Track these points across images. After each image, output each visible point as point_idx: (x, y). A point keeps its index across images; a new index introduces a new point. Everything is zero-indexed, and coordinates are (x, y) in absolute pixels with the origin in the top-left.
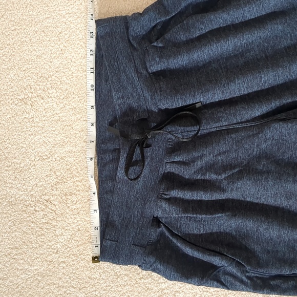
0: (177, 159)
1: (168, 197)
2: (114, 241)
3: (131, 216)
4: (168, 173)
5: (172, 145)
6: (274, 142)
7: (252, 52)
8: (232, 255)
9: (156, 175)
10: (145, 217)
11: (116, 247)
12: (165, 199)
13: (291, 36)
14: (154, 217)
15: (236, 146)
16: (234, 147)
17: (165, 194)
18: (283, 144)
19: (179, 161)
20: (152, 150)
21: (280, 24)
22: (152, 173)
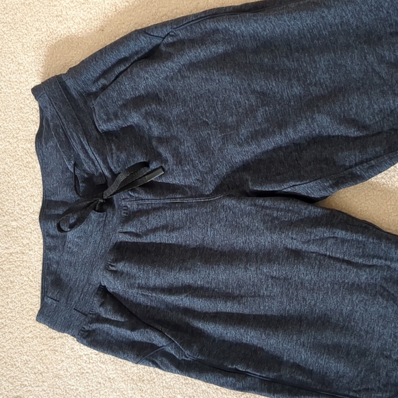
0: (129, 229)
1: (114, 269)
2: (55, 300)
3: (77, 279)
4: (121, 242)
5: (127, 213)
6: (227, 223)
7: (200, 108)
8: (173, 336)
9: (107, 243)
10: (90, 284)
11: (56, 306)
12: (112, 271)
13: (240, 88)
14: (101, 285)
15: (190, 223)
16: (188, 224)
17: (112, 266)
18: (236, 226)
19: (133, 233)
20: (106, 216)
21: (228, 75)
22: (104, 240)
